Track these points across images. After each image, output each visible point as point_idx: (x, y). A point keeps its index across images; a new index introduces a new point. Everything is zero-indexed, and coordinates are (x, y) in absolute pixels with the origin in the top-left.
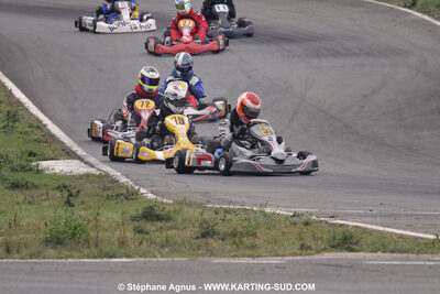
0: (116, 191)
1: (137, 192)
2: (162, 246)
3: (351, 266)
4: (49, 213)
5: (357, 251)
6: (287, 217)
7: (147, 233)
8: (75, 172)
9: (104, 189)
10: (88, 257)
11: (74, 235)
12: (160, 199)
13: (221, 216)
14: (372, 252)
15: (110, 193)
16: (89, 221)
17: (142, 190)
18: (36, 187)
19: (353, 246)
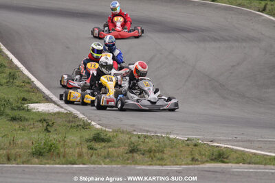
0: (77, 124)
1: (90, 124)
2: (105, 158)
3: (223, 172)
4: (35, 136)
5: (227, 163)
6: (183, 141)
7: (96, 150)
8: (51, 111)
9: (69, 122)
10: (59, 164)
11: (50, 150)
12: (104, 128)
13: (142, 140)
14: (237, 163)
15: (73, 124)
16: (60, 142)
17: (93, 123)
18: (27, 120)
19: (225, 160)
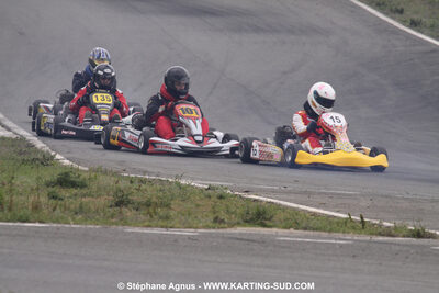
0: (32, 156)
2: (76, 213)
3: (262, 241)
5: (270, 227)
6: (202, 190)
7: (62, 199)
9: (20, 153)
12: (75, 166)
13: (136, 185)
15: (26, 157)
16: (4, 184)
19: (267, 222)
